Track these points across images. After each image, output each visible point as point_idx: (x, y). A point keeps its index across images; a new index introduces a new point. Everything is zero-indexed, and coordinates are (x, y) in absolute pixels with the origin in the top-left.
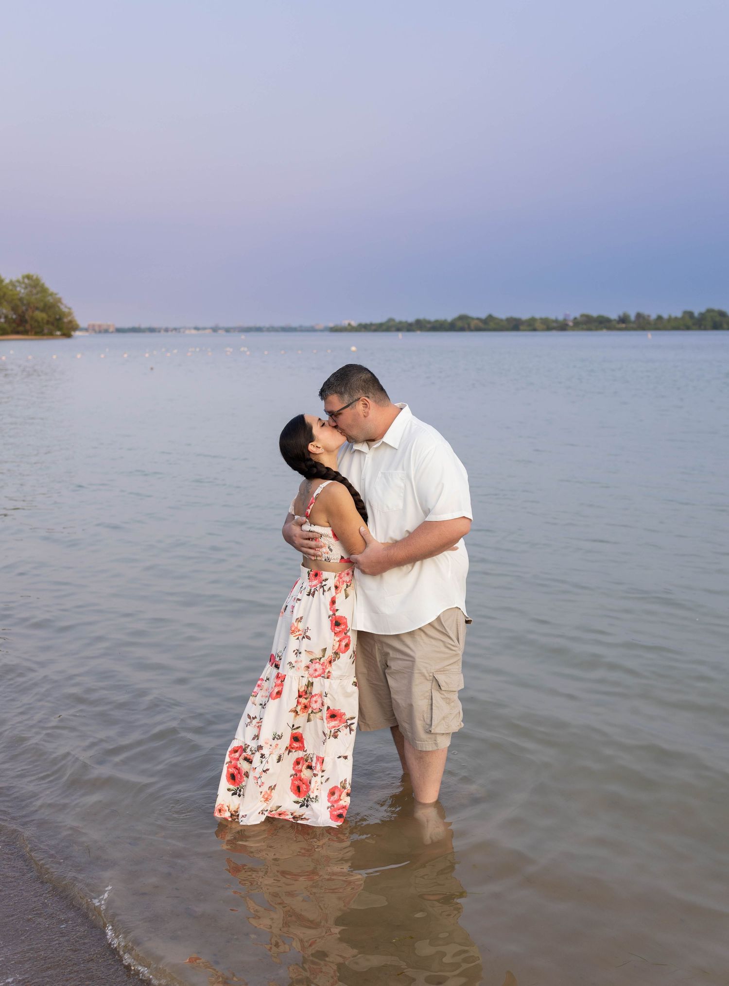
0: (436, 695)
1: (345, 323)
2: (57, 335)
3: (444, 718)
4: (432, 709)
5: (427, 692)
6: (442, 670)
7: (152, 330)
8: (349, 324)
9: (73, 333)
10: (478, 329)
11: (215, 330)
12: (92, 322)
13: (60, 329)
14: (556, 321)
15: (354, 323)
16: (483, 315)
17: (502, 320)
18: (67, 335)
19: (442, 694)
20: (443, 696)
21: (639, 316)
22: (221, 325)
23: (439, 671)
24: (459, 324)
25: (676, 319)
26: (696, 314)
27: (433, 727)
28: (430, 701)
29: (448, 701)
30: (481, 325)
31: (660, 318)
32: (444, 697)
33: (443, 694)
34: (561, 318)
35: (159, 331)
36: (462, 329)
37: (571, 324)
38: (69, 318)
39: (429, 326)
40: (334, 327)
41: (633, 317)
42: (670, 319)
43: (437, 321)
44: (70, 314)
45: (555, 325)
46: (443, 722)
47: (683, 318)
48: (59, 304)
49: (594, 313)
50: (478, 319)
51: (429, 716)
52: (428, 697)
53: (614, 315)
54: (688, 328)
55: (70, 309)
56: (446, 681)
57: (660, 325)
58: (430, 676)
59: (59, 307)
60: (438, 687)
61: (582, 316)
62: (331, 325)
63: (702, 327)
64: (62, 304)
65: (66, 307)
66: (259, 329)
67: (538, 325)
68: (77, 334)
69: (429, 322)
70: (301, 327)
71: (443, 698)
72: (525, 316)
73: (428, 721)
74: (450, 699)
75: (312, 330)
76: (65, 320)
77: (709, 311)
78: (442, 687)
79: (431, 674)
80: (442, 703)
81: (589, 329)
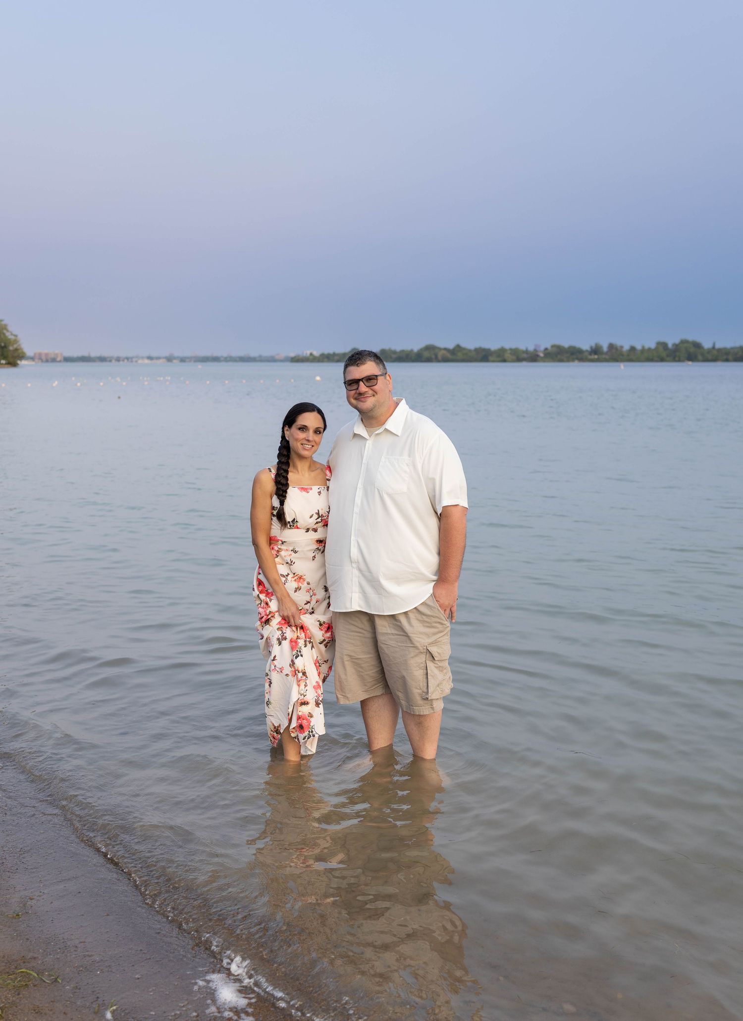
0: (430, 665)
1: (307, 353)
2: (3, 364)
3: (438, 686)
4: (427, 678)
5: (422, 663)
6: (434, 642)
7: (102, 359)
8: (311, 354)
9: (19, 362)
10: (445, 360)
11: (169, 359)
12: (38, 351)
13: (5, 358)
14: (526, 352)
15: (316, 353)
16: (451, 346)
17: (470, 351)
18: (13, 364)
19: (435, 663)
20: (436, 665)
21: (611, 346)
22: (176, 354)
23: (431, 644)
24: (426, 354)
25: (649, 349)
26: (670, 346)
27: (430, 695)
28: (425, 671)
29: (441, 669)
30: (449, 355)
31: (633, 349)
32: (438, 666)
33: (437, 664)
34: (531, 348)
35: (110, 361)
36: (429, 360)
37: (542, 355)
38: (15, 346)
39: (394, 356)
40: (295, 357)
41: (605, 349)
42: (643, 350)
43: (403, 351)
44: (16, 341)
45: (525, 356)
46: (438, 688)
47: (656, 349)
48: (5, 331)
49: (566, 344)
50: (445, 349)
51: (425, 684)
52: (423, 668)
53: (585, 346)
54: (662, 360)
55: (16, 336)
56: (438, 651)
57: (634, 356)
58: (424, 649)
59: (4, 334)
60: (431, 658)
61: (553, 346)
62: (292, 355)
63: (677, 359)
64: (8, 331)
65: (12, 334)
66: (216, 359)
67: (507, 355)
68: (23, 363)
69: (395, 352)
70: (260, 356)
71: (436, 667)
72: (494, 346)
73: (425, 690)
74: (442, 667)
75: (272, 360)
76: (11, 348)
77: (683, 342)
78: (435, 658)
79: (425, 648)
80: (436, 671)
81: (561, 361)
